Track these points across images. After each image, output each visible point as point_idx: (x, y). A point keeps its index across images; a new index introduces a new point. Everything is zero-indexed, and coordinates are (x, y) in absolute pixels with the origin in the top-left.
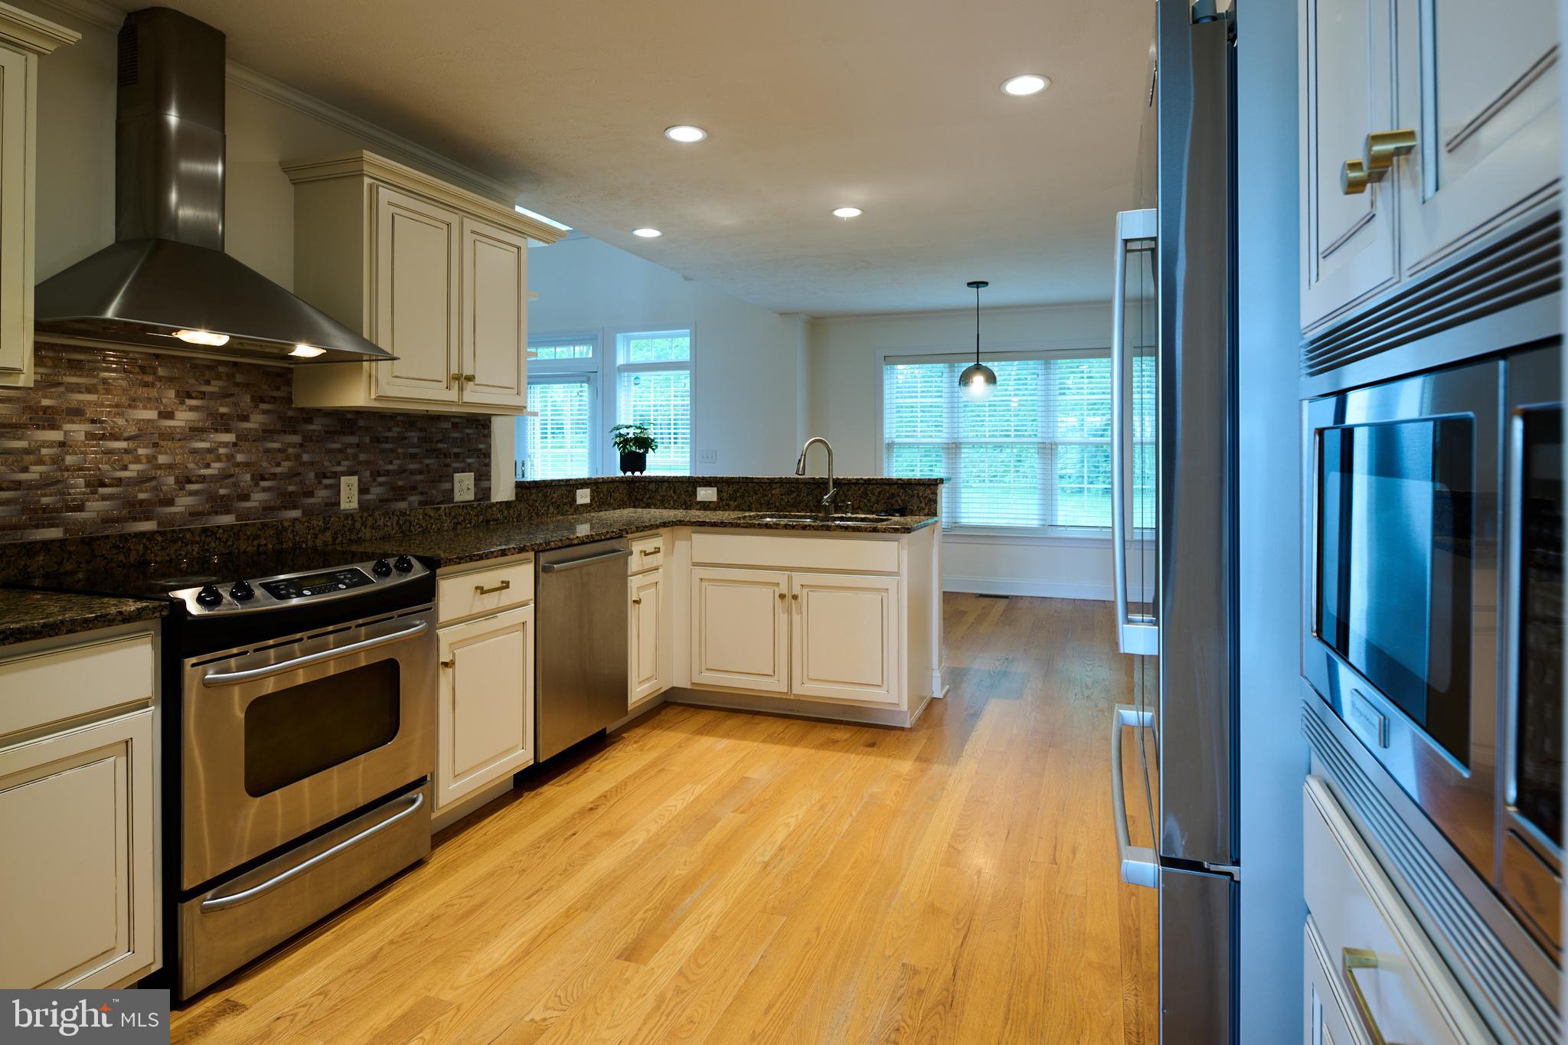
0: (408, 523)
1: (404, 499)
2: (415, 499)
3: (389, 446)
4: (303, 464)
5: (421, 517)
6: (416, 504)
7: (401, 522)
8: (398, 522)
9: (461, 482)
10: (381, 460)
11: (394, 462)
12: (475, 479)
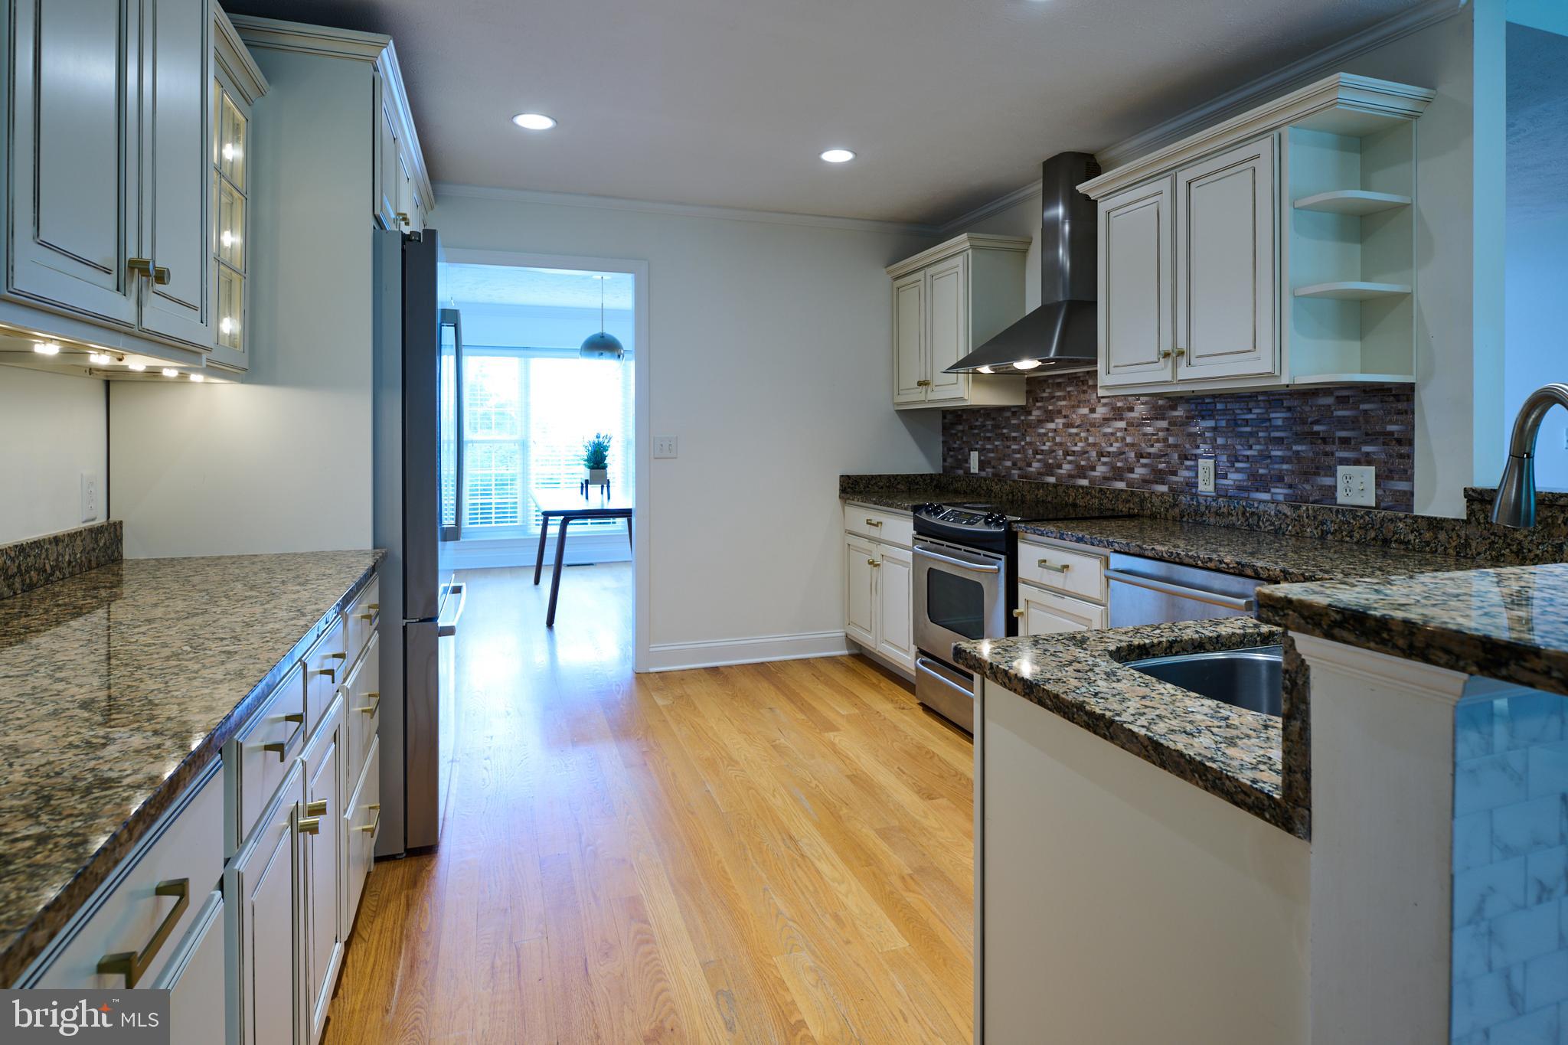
0: (1256, 517)
1: (1266, 490)
2: (1280, 492)
3: (1248, 429)
4: (1169, 446)
5: (1273, 513)
6: (1281, 498)
7: (1248, 514)
8: (1243, 514)
9: (1348, 478)
10: (1239, 444)
11: (1254, 447)
12: (1377, 476)
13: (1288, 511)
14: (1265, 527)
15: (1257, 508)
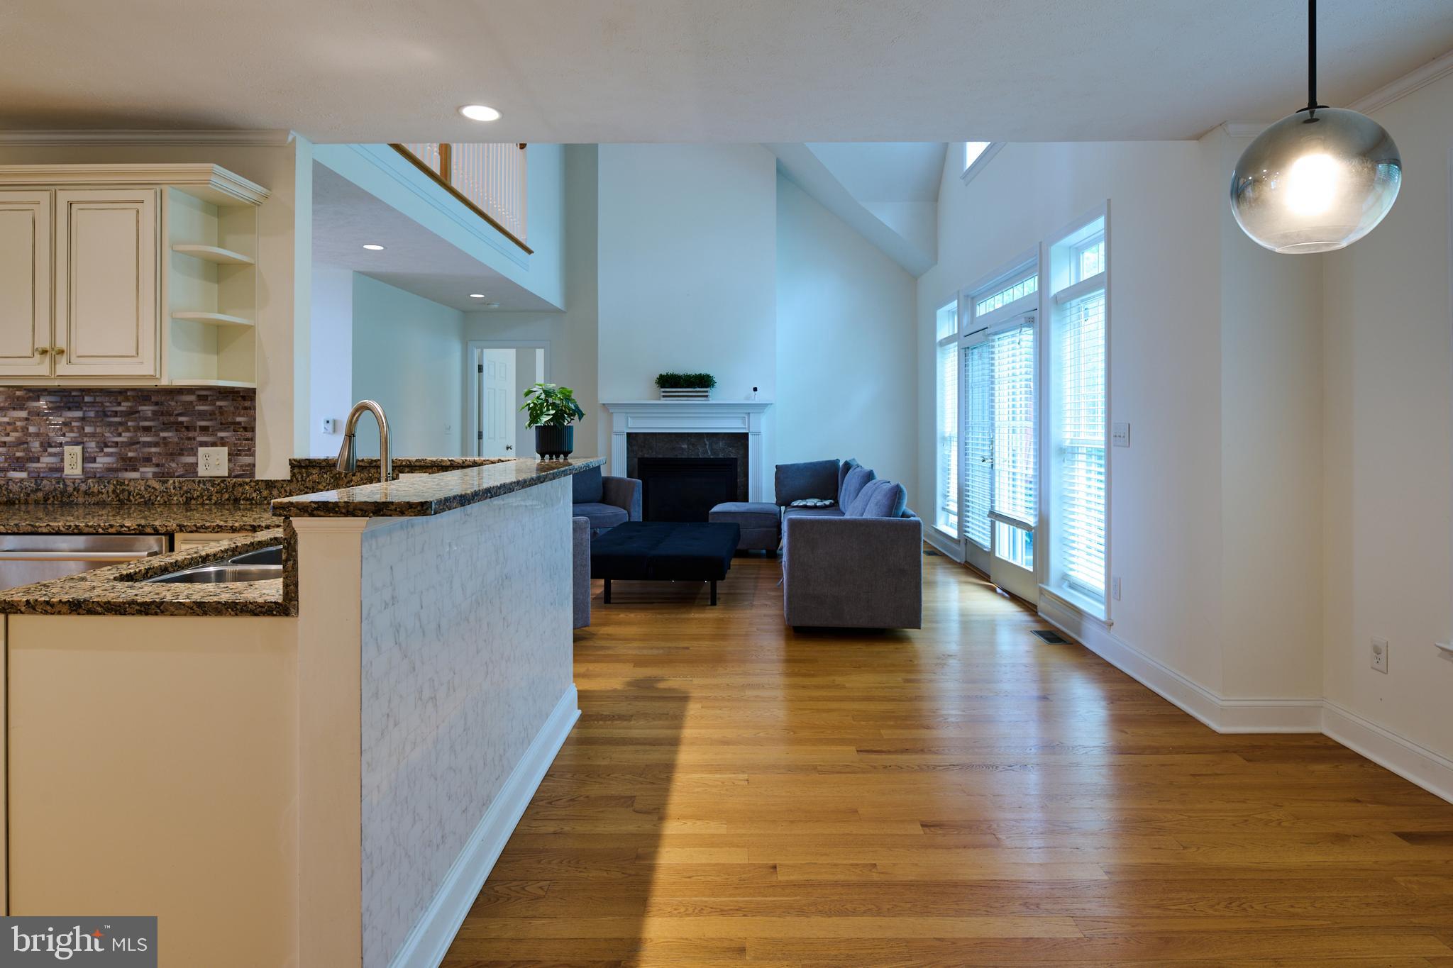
0: (126, 493)
1: (135, 470)
2: (149, 471)
3: (117, 419)
4: (29, 434)
5: (143, 488)
6: (150, 475)
7: (118, 491)
8: (114, 491)
9: (207, 456)
10: (108, 432)
11: (123, 434)
12: (229, 454)
13: (157, 485)
14: (135, 500)
15: (128, 485)
